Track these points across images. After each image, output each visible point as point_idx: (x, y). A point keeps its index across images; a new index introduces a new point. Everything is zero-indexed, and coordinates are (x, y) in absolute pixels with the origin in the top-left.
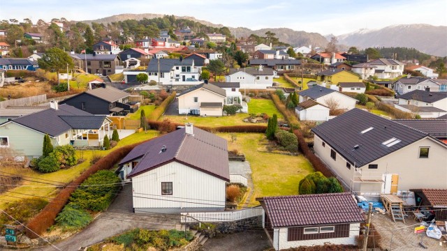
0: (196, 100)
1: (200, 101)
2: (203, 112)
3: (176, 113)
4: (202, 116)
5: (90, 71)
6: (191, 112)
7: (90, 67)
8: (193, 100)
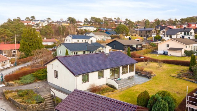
0: (168, 46)
1: (170, 47)
2: (170, 53)
3: (156, 53)
4: (168, 56)
5: (141, 36)
6: (164, 52)
7: (141, 34)
8: (166, 46)
